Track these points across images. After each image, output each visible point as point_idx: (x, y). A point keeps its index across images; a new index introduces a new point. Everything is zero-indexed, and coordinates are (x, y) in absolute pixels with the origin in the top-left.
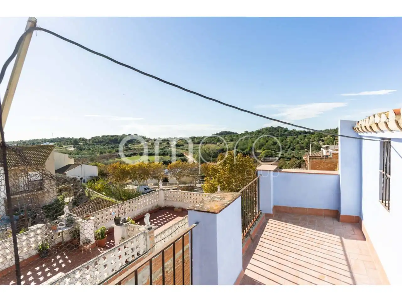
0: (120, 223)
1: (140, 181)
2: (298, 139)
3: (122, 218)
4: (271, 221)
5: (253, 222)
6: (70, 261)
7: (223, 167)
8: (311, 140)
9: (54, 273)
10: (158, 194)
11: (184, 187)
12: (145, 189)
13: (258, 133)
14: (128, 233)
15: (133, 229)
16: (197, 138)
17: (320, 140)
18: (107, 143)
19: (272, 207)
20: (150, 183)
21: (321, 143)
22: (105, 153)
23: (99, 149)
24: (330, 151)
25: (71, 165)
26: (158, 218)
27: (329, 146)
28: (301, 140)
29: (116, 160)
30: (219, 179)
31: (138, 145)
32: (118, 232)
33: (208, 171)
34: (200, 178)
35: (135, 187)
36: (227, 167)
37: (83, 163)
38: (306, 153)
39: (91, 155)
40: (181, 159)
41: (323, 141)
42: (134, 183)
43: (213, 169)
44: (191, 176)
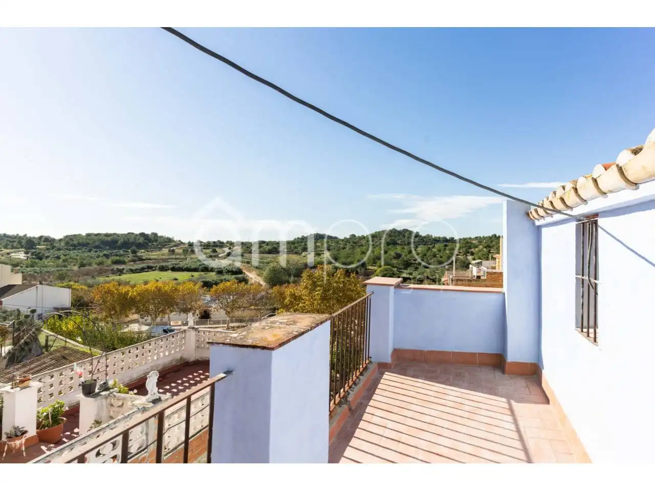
0: (94, 391)
1: (156, 317)
2: (435, 250)
3: (100, 383)
4: (387, 376)
5: (354, 378)
7: (310, 293)
10: (184, 338)
11: (238, 327)
12: (164, 331)
14: (109, 411)
15: (120, 403)
16: (268, 244)
17: (468, 252)
18: (97, 247)
19: (390, 351)
20: (175, 320)
21: (470, 258)
22: (90, 264)
23: (78, 258)
24: (483, 268)
25: (14, 286)
27: (481, 262)
28: (439, 251)
29: (111, 278)
31: (158, 253)
32: (89, 409)
33: (284, 298)
34: (269, 312)
35: (145, 328)
36: (317, 293)
37: (41, 283)
38: (447, 272)
39: (59, 269)
41: (472, 254)
42: (143, 320)
43: (293, 296)
44: (253, 307)
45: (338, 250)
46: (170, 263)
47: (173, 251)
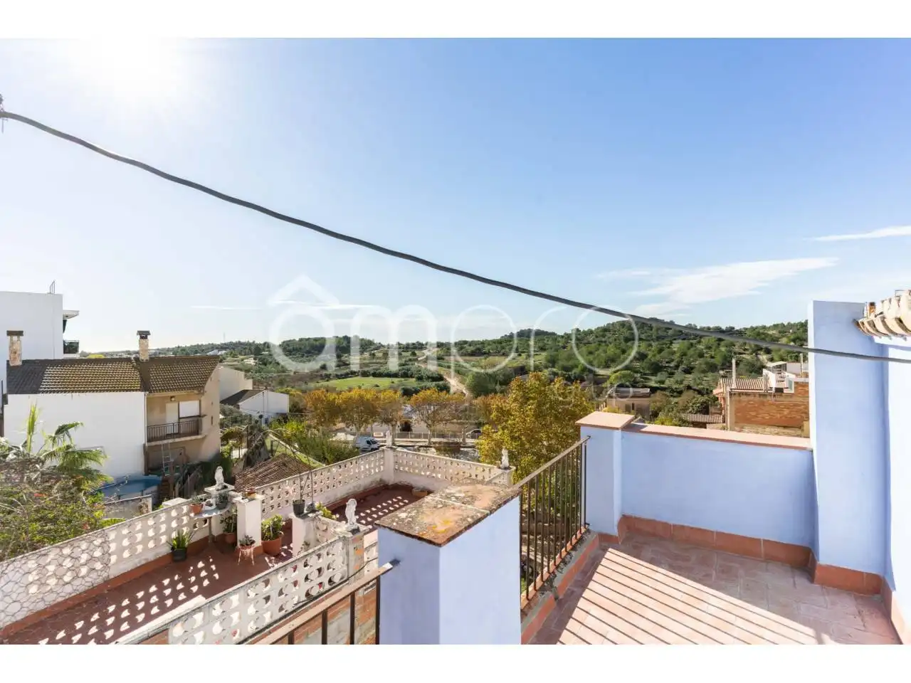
0: (303, 512)
1: (360, 427)
2: (701, 347)
3: (308, 502)
4: (611, 554)
5: (564, 554)
6: (217, 576)
7: (521, 407)
8: (736, 349)
9: (191, 595)
10: (383, 458)
11: (440, 443)
12: (368, 442)
13: (601, 333)
14: (316, 535)
15: (325, 528)
16: (471, 344)
17: (761, 349)
18: (308, 352)
19: (617, 518)
20: (377, 431)
21: (763, 357)
24: (790, 376)
25: (247, 391)
26: (368, 511)
27: (785, 366)
28: (709, 348)
29: (320, 384)
30: (511, 432)
32: (300, 529)
33: (491, 412)
34: (472, 427)
35: (350, 438)
36: (530, 407)
37: (266, 389)
38: (721, 381)
39: (279, 374)
40: (438, 386)
41: (768, 351)
42: (349, 430)
43: (500, 410)
44: (455, 421)
45: (557, 350)
46: (371, 368)
47: (374, 355)
